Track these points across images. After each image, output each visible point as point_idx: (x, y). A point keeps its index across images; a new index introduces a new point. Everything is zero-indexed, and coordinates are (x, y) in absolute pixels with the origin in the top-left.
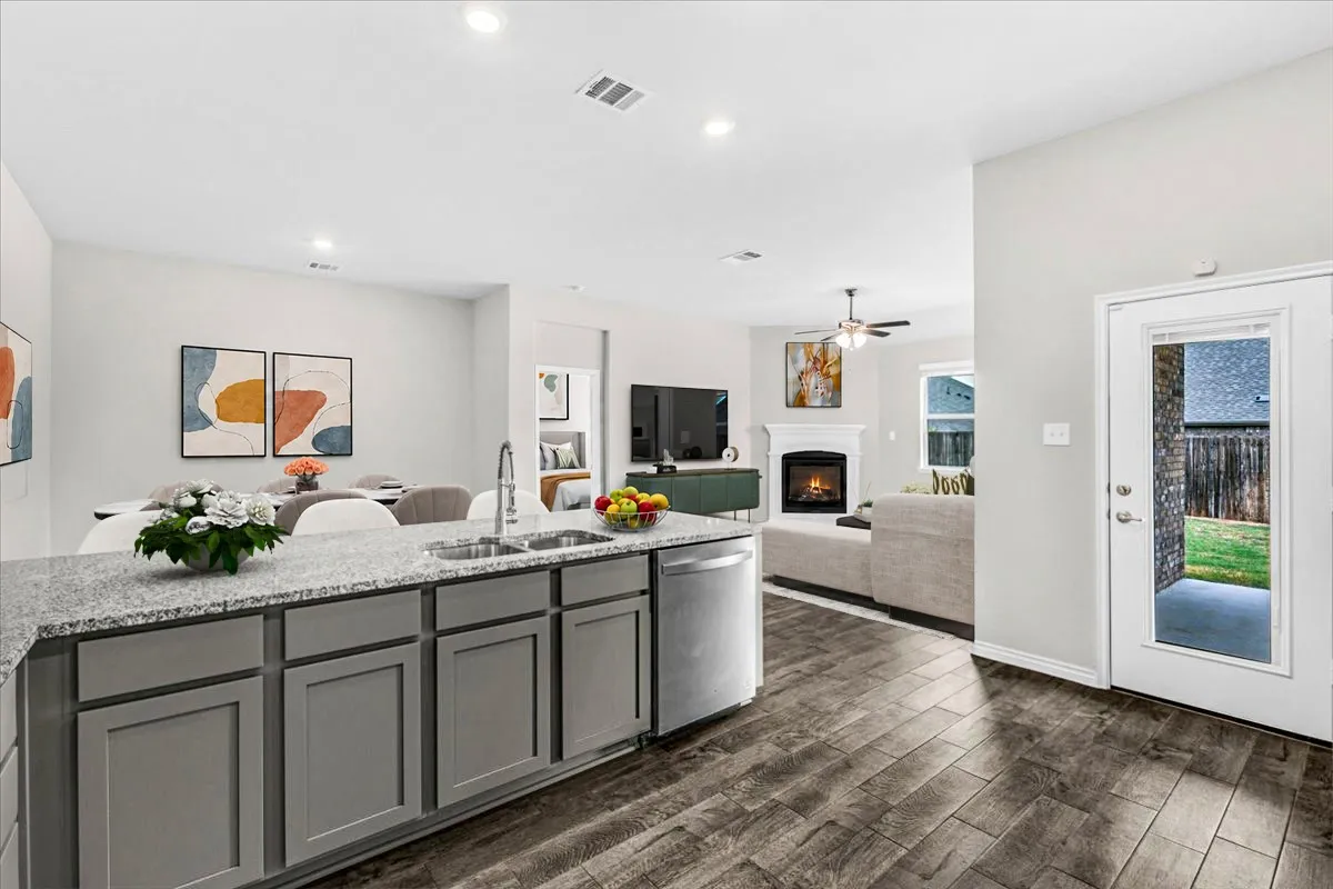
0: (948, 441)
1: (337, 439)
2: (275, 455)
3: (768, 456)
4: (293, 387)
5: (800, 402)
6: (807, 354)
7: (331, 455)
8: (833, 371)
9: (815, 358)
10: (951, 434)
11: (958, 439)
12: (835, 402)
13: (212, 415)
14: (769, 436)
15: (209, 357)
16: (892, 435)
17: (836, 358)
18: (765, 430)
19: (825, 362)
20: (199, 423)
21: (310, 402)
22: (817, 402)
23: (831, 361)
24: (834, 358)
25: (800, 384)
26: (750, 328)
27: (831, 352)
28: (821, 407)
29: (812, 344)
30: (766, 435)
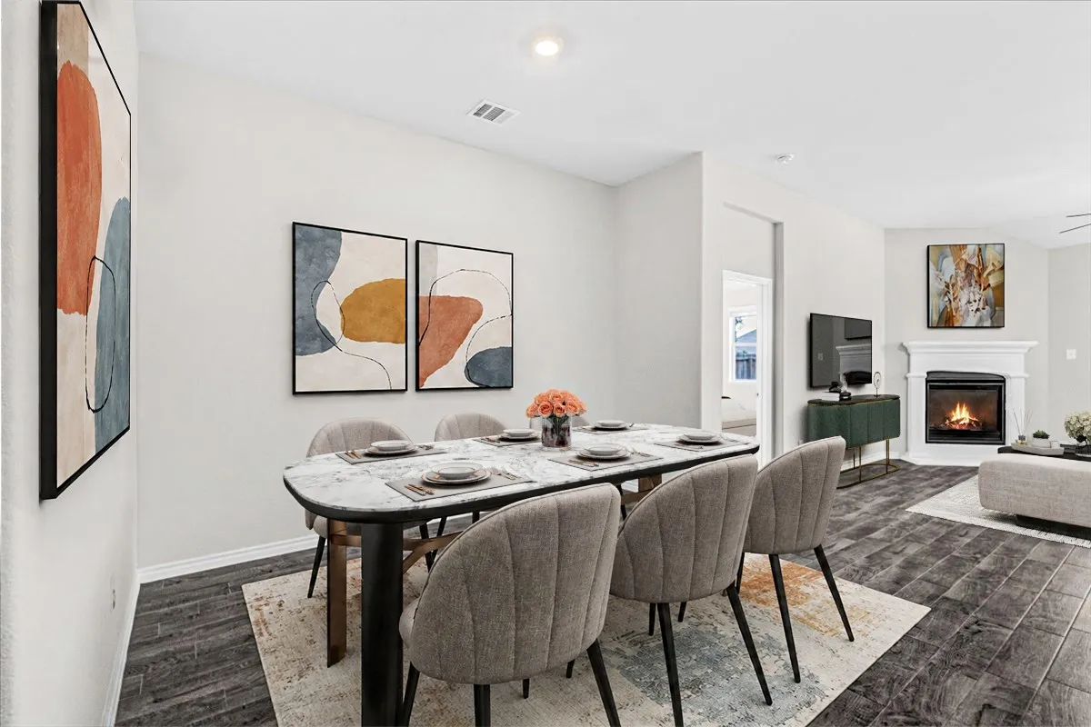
1: (493, 365)
2: (418, 389)
3: (906, 378)
4: (440, 292)
5: (946, 321)
6: (959, 260)
7: (487, 388)
8: (993, 281)
9: (968, 266)
13: (335, 330)
14: (909, 355)
15: (330, 242)
17: (998, 266)
18: (904, 348)
19: (984, 268)
20: (317, 343)
21: (463, 312)
22: (972, 321)
23: (990, 268)
24: (996, 264)
25: (946, 299)
26: (888, 231)
27: (990, 255)
28: (976, 327)
29: (965, 246)
30: (904, 353)
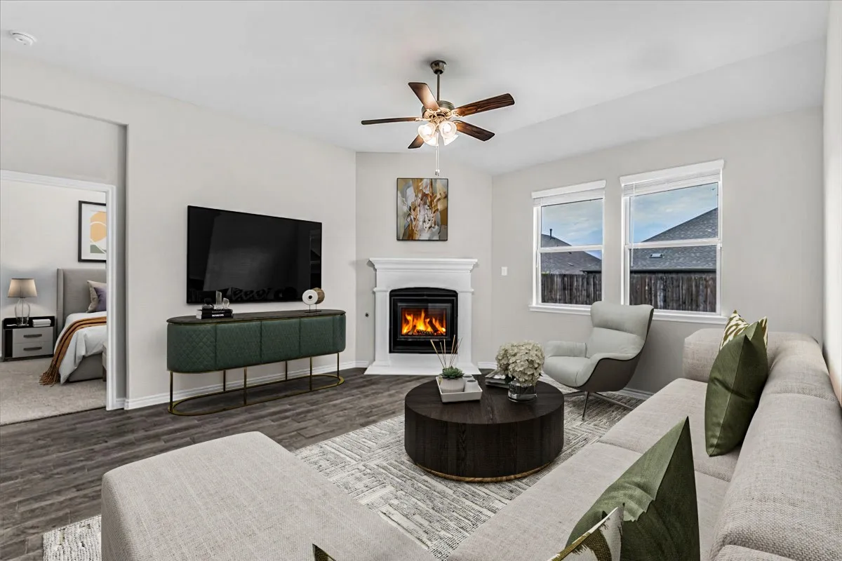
0: (558, 280)
3: (374, 293)
5: (408, 235)
6: (417, 190)
8: (440, 207)
9: (424, 194)
10: (560, 275)
11: (566, 279)
12: (443, 237)
14: (376, 270)
16: (504, 271)
17: (443, 195)
18: (371, 264)
19: (434, 196)
22: (425, 236)
23: (438, 196)
24: (442, 193)
25: (409, 219)
26: (357, 153)
27: (439, 186)
28: (429, 240)
29: (421, 179)
30: (372, 269)
